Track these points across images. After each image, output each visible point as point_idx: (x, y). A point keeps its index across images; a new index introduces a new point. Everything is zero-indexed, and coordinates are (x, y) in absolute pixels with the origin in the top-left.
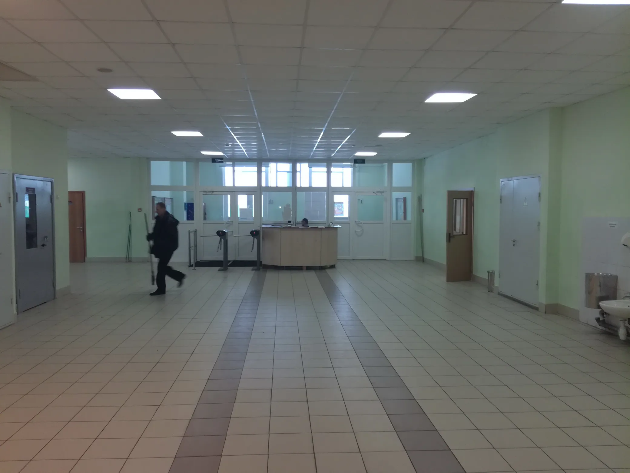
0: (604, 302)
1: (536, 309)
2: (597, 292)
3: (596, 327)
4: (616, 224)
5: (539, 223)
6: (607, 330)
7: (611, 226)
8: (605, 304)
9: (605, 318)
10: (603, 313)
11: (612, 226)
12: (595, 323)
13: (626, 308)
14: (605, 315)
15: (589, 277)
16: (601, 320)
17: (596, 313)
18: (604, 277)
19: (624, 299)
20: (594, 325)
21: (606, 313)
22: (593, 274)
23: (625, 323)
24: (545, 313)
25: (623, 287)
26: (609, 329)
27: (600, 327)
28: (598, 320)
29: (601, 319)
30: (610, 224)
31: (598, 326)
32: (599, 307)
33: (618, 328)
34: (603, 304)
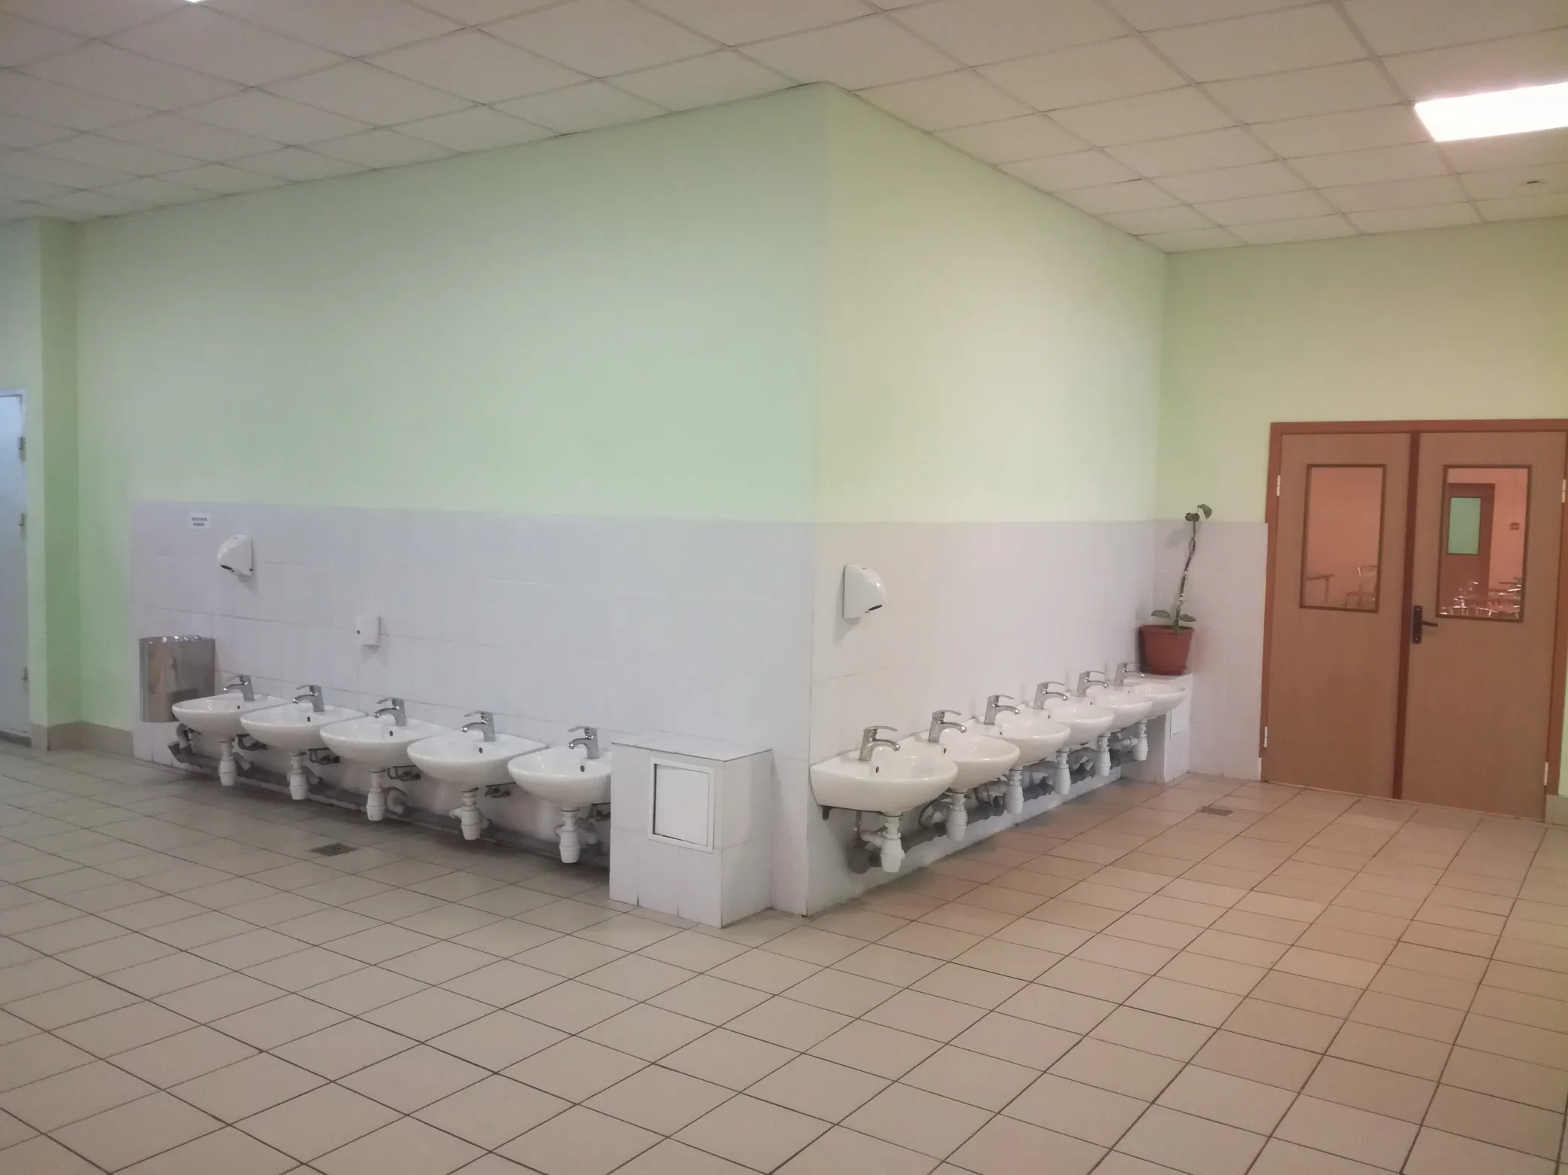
0: (185, 703)
1: (25, 742)
2: (169, 682)
3: (171, 766)
4: (205, 519)
5: (23, 517)
6: (197, 769)
7: (195, 524)
8: (188, 709)
9: (191, 742)
10: (184, 731)
11: (199, 522)
12: (169, 757)
13: (231, 711)
14: (190, 735)
15: (150, 649)
16: (183, 749)
17: (168, 733)
18: (182, 644)
19: (227, 692)
20: (169, 763)
21: (192, 731)
22: (158, 639)
23: (232, 747)
24: (49, 749)
25: (227, 666)
26: (201, 766)
27: (183, 766)
28: (175, 749)
29: (182, 745)
30: (193, 519)
31: (176, 763)
32: (173, 718)
33: (217, 760)
34: (182, 709)
